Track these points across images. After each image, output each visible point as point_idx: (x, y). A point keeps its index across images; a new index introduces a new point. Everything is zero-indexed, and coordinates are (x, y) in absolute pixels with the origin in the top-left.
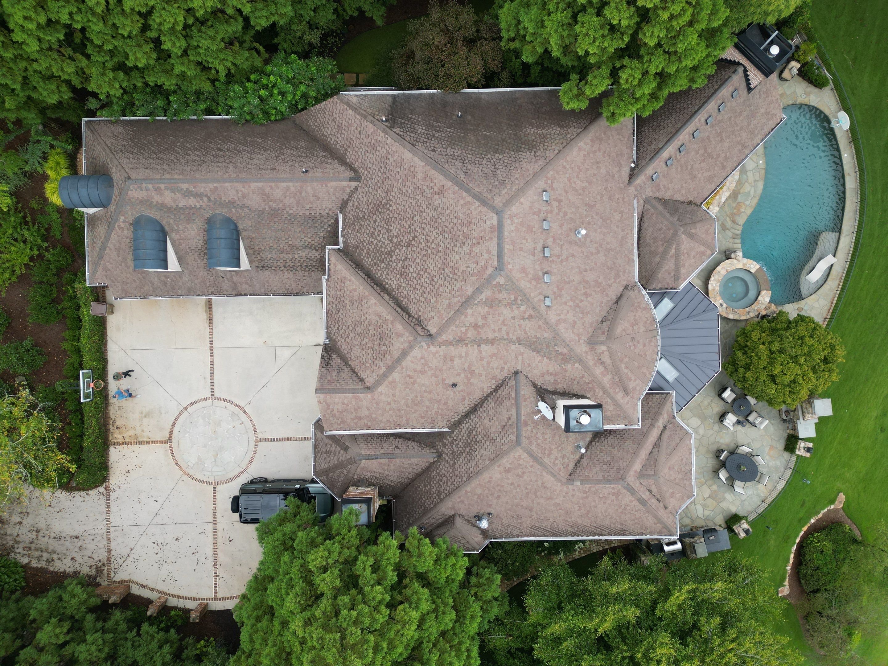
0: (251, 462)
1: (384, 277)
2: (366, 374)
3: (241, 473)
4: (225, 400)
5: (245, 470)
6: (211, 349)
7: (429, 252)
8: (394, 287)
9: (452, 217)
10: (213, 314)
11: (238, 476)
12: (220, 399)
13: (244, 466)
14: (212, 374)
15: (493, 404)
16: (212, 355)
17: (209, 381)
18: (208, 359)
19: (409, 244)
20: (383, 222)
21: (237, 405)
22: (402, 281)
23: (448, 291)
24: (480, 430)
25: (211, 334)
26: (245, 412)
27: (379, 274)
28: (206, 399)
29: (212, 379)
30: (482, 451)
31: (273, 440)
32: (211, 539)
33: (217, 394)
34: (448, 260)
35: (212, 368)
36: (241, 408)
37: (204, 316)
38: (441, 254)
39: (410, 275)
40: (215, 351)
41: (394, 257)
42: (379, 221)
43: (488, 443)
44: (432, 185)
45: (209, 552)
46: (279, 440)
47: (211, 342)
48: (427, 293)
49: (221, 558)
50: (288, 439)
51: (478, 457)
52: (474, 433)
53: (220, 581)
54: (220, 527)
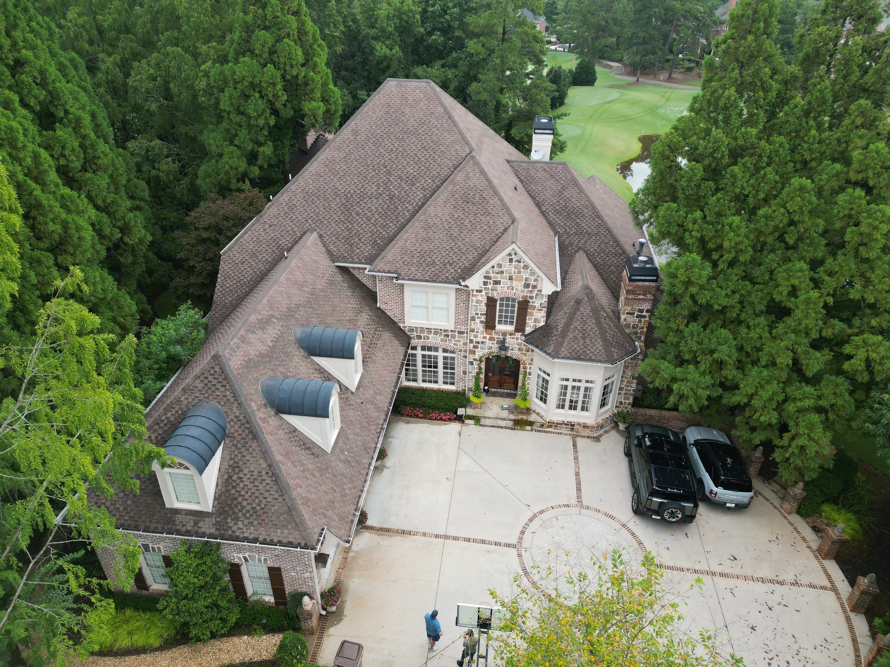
0: (612, 518)
1: (410, 207)
2: (500, 225)
3: (629, 530)
4: (523, 533)
5: (624, 525)
6: (446, 537)
7: (401, 149)
8: (421, 195)
9: (379, 123)
10: (396, 528)
11: (633, 534)
12: (521, 539)
13: (619, 527)
14: (483, 542)
15: (532, 186)
16: (456, 538)
17: (493, 547)
18: (461, 543)
19: (389, 173)
20: (362, 203)
21: (531, 520)
22: (418, 184)
23: (437, 132)
24: (555, 201)
25: (424, 534)
26: (541, 512)
27: (407, 214)
28: (520, 555)
29: (490, 543)
30: (573, 200)
31: (579, 489)
32: (740, 583)
33: (514, 541)
34: (412, 129)
35: (475, 541)
36: (535, 516)
37: (397, 539)
38: (406, 136)
39: (415, 174)
40: (451, 533)
41: (396, 192)
42: (358, 209)
43: (566, 194)
44: (347, 142)
45: (760, 588)
46: (579, 484)
47: (437, 536)
48: (434, 155)
49: (765, 572)
50: (577, 474)
51: (579, 204)
52: (558, 208)
53: (804, 580)
54: (718, 569)
